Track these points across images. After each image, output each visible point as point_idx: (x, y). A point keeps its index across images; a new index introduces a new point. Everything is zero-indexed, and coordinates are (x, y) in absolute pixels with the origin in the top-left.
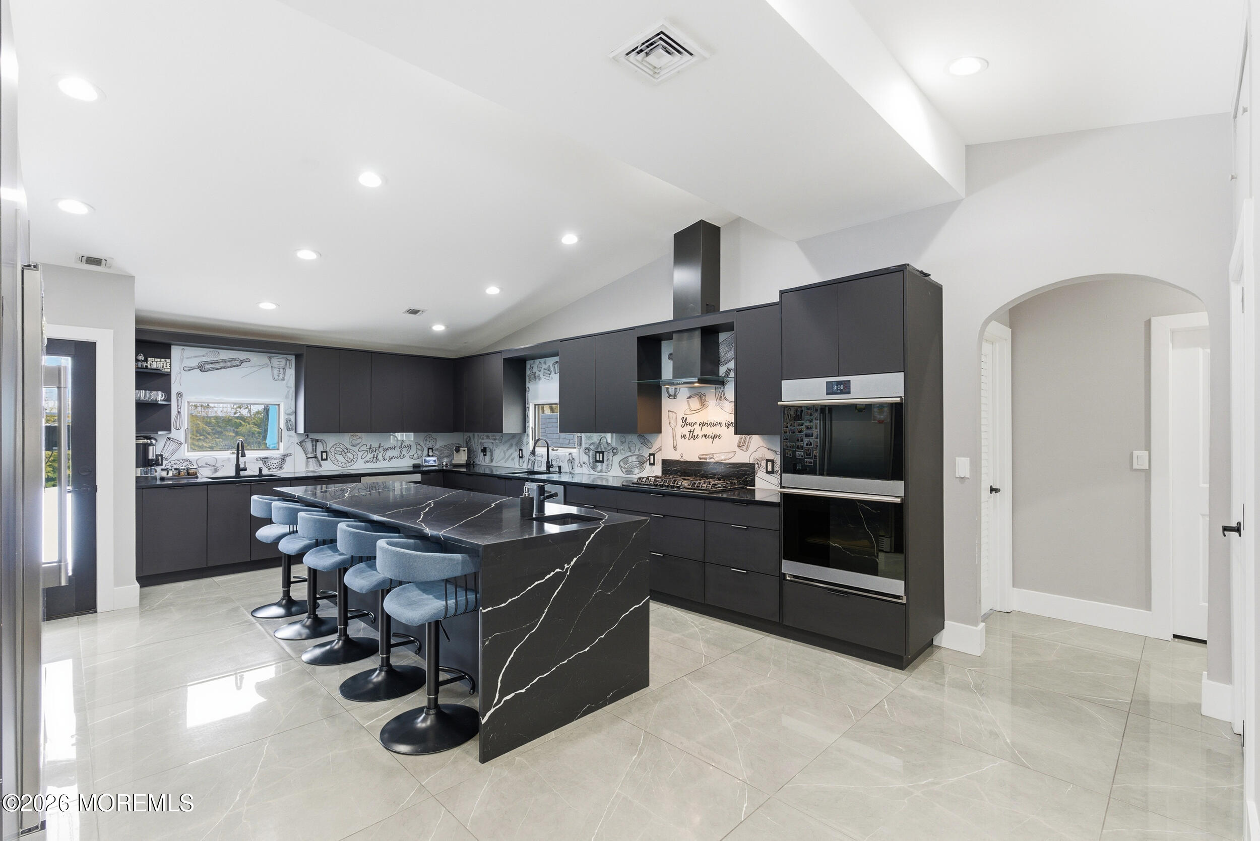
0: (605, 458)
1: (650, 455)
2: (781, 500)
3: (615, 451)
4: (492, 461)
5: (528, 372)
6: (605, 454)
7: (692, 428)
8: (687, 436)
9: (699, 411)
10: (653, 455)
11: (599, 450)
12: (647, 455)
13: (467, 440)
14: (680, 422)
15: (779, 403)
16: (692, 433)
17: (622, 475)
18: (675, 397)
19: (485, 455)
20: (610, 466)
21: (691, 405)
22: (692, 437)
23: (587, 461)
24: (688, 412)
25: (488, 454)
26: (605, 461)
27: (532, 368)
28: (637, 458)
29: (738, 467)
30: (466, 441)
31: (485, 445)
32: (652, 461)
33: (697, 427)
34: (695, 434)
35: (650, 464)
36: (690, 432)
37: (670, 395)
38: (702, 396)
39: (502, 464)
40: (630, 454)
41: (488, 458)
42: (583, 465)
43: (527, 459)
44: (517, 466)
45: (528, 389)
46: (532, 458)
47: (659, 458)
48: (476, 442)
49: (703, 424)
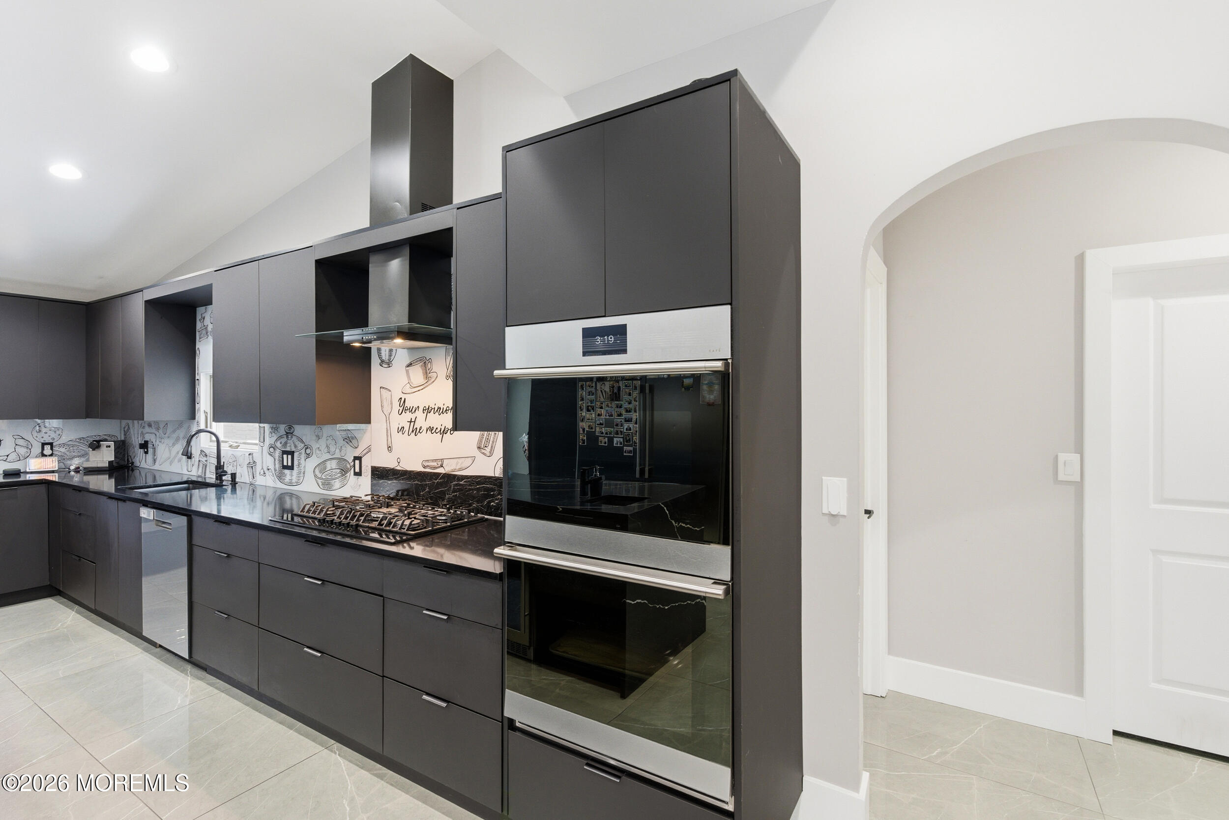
0: (296, 463)
1: (356, 458)
2: (504, 568)
3: (308, 451)
4: (155, 461)
5: (199, 325)
6: (296, 455)
7: (413, 416)
8: (406, 429)
9: (422, 387)
10: (359, 458)
11: (288, 449)
12: (351, 459)
13: (126, 430)
14: (396, 407)
15: (497, 373)
16: (412, 423)
17: (317, 490)
18: (389, 364)
19: (146, 453)
20: (302, 475)
21: (411, 378)
22: (413, 431)
23: (272, 467)
24: (408, 389)
25: (150, 450)
26: (295, 467)
27: (204, 318)
28: (338, 464)
29: (478, 483)
30: (124, 430)
31: (147, 437)
32: (357, 470)
33: (420, 414)
34: (417, 426)
35: (356, 474)
36: (411, 422)
37: (382, 361)
38: (427, 362)
39: (165, 467)
40: (328, 456)
41: (150, 456)
42: (267, 472)
43: (198, 460)
44: (185, 472)
45: (198, 352)
46: (204, 459)
47: (368, 464)
48: (136, 432)
49: (428, 410)
